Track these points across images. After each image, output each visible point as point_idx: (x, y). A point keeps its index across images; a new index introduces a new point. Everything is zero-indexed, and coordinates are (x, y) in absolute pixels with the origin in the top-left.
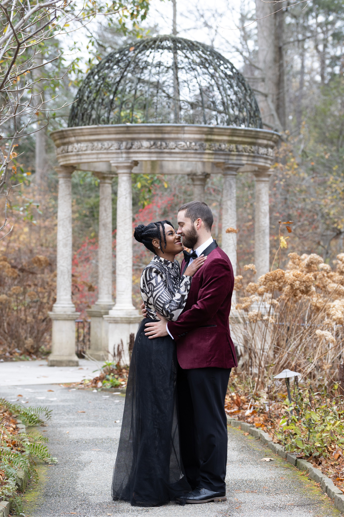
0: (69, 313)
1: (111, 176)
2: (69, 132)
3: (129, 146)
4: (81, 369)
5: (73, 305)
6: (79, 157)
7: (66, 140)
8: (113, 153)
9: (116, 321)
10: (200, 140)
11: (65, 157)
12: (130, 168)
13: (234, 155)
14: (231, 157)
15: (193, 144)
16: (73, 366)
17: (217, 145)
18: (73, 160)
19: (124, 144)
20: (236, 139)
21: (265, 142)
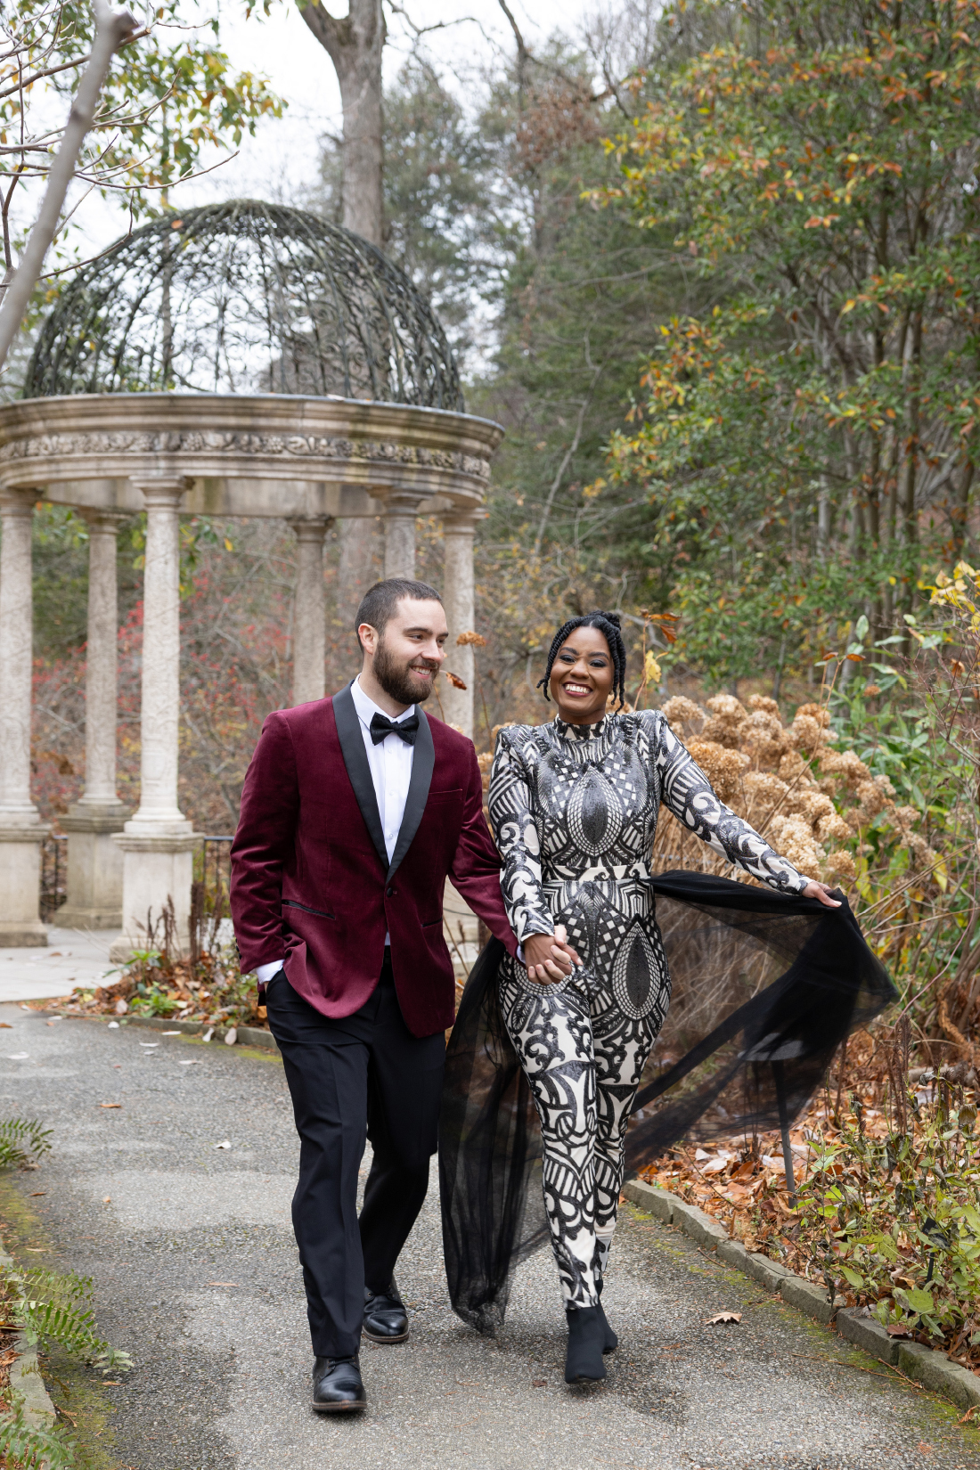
0: (26, 826)
1: (116, 516)
2: (32, 410)
3: (175, 442)
4: (57, 954)
5: (35, 808)
6: (53, 467)
7: (24, 428)
8: (136, 458)
9: (140, 847)
10: (339, 433)
11: (20, 466)
12: (176, 492)
13: (412, 470)
14: (406, 475)
15: (324, 442)
16: (33, 946)
17: (377, 446)
18: (38, 474)
19: (163, 437)
20: (417, 434)
21: (477, 445)
